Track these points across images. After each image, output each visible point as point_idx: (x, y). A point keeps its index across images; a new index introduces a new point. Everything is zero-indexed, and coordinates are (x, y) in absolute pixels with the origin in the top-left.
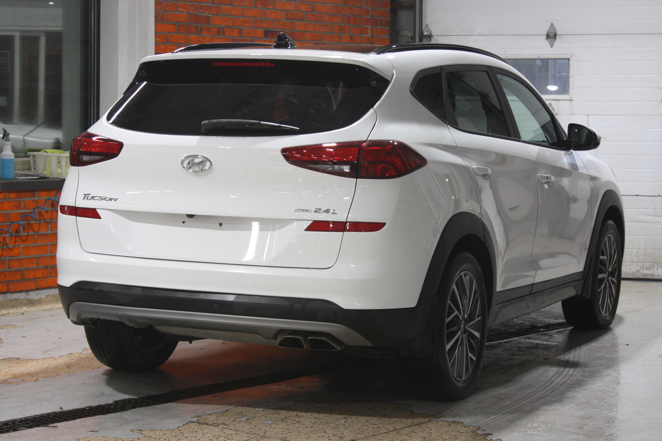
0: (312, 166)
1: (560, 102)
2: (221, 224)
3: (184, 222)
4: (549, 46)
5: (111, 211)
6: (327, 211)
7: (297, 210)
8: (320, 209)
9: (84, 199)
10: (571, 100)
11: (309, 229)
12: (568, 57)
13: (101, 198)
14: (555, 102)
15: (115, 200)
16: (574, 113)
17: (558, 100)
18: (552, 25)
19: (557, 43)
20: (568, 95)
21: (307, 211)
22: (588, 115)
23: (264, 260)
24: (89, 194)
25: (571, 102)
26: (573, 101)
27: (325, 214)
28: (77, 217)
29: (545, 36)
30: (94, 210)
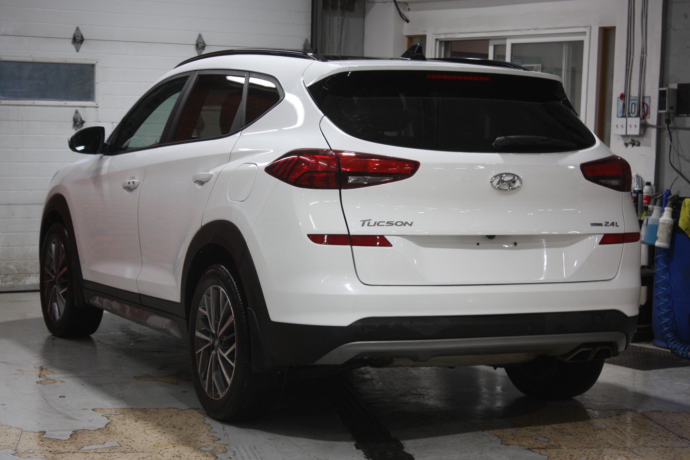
0: (603, 181)
1: (87, 109)
2: (515, 244)
3: (478, 244)
4: (75, 50)
5: (403, 237)
6: (613, 224)
7: (593, 225)
8: (608, 223)
9: (363, 225)
10: (97, 107)
11: (602, 242)
12: (93, 62)
13: (391, 224)
14: (82, 109)
15: (411, 225)
16: (99, 121)
17: (85, 107)
18: (78, 29)
19: (83, 47)
20: (93, 102)
21: (600, 225)
22: (113, 123)
23: (565, 275)
24: (370, 220)
25: (96, 109)
26: (98, 108)
27: (611, 227)
28: (353, 247)
29: (70, 41)
30: (382, 237)
